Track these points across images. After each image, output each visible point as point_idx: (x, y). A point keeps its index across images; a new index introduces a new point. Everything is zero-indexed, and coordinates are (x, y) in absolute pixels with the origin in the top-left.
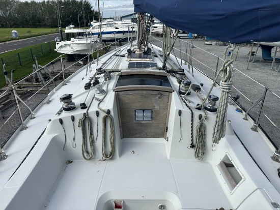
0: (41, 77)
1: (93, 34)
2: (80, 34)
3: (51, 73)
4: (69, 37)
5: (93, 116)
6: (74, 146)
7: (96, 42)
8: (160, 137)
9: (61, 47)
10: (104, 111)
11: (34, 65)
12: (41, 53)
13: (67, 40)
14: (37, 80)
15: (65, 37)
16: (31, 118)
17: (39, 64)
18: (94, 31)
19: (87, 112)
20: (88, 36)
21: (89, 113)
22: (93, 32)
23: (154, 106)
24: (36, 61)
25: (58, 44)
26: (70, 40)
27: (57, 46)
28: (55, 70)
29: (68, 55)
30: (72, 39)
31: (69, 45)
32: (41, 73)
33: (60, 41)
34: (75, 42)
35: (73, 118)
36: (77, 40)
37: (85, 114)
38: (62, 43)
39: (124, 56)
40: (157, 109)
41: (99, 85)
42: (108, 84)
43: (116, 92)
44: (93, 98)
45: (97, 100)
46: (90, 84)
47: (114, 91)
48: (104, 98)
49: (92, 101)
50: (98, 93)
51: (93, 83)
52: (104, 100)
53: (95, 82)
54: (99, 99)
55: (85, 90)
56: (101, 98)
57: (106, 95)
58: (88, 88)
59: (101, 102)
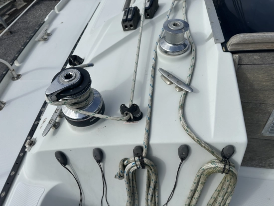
16: (13, 79)
41: (175, 25)
42: (186, 13)
43: (233, 53)
44: (155, 68)
45: (171, 83)
46: (136, 10)
47: (227, 51)
48: (192, 76)
49: (153, 86)
50: (166, 52)
51: (146, 10)
52: (194, 84)
53: (151, 5)
54: (179, 81)
55: (125, 30)
56: (185, 78)
57: (195, 58)
58: (131, 26)
59: (186, 94)
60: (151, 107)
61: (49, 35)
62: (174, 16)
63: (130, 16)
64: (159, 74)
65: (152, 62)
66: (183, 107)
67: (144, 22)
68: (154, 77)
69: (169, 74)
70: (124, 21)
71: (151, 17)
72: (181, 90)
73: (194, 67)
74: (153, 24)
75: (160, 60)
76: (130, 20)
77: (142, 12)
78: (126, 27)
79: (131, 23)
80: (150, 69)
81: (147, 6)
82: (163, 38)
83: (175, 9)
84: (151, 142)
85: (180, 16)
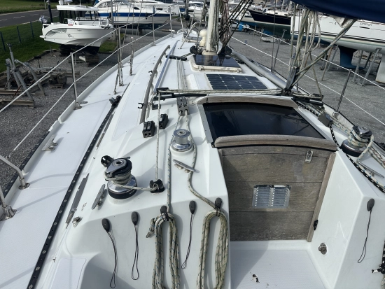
0: (19, 79)
1: (100, 15)
2: (81, 14)
3: (36, 74)
4: (63, 17)
5: (183, 213)
6: (136, 276)
7: (108, 28)
8: (298, 239)
9: (51, 32)
10: (208, 202)
11: (8, 60)
12: (18, 40)
13: (62, 23)
14: (14, 84)
15: (56, 16)
16: (21, 187)
17: (15, 58)
18: (102, 10)
19: (170, 205)
20: (93, 18)
21: (173, 206)
22: (100, 12)
23: (295, 178)
24: (11, 53)
25: (45, 27)
26: (66, 22)
27: (45, 31)
28: (42, 69)
29: (62, 46)
30: (69, 20)
31: (64, 30)
32: (20, 73)
33: (49, 23)
34: (74, 26)
35: (136, 218)
36: (77, 22)
37: (164, 209)
38: (52, 26)
39: (186, 59)
40: (299, 185)
41: (181, 133)
42: (189, 125)
43: (218, 148)
44: (170, 160)
45: (182, 168)
46: (152, 123)
47: (214, 147)
48: (195, 163)
49: (170, 171)
50: (177, 150)
51: (160, 123)
52: (196, 168)
53: (163, 120)
54: (186, 166)
55: (144, 137)
56: (191, 164)
57: (196, 153)
58: (150, 134)
59: (192, 173)
60: (170, 182)
61: (56, 145)
62: (181, 127)
63: (149, 128)
64: (173, 163)
65: (167, 157)
66: (190, 180)
67: (159, 131)
68: (170, 165)
69: (180, 163)
70: (144, 131)
71: (164, 128)
72: (189, 171)
73: (195, 158)
74: (166, 133)
75: (173, 154)
76: (149, 130)
77: (157, 124)
78: (146, 135)
79: (150, 132)
80: (167, 161)
81: (161, 120)
82: (173, 141)
83: (181, 122)
84: (172, 202)
85: (185, 127)
